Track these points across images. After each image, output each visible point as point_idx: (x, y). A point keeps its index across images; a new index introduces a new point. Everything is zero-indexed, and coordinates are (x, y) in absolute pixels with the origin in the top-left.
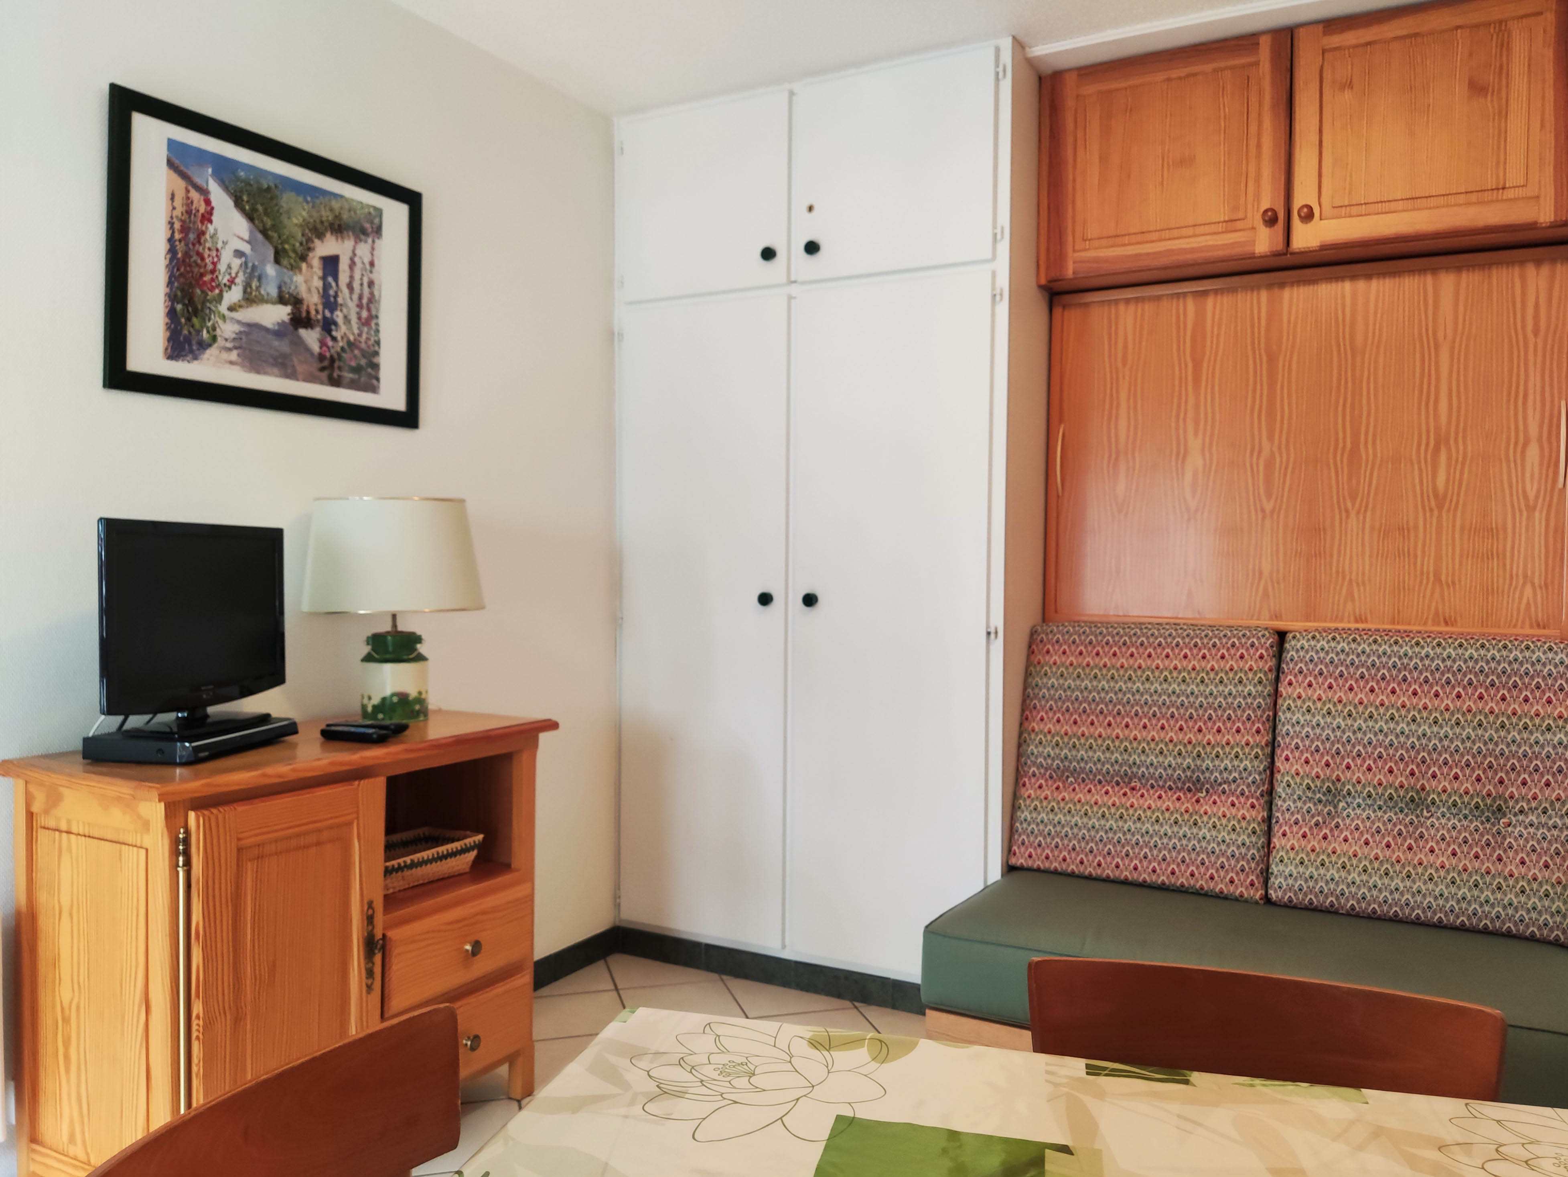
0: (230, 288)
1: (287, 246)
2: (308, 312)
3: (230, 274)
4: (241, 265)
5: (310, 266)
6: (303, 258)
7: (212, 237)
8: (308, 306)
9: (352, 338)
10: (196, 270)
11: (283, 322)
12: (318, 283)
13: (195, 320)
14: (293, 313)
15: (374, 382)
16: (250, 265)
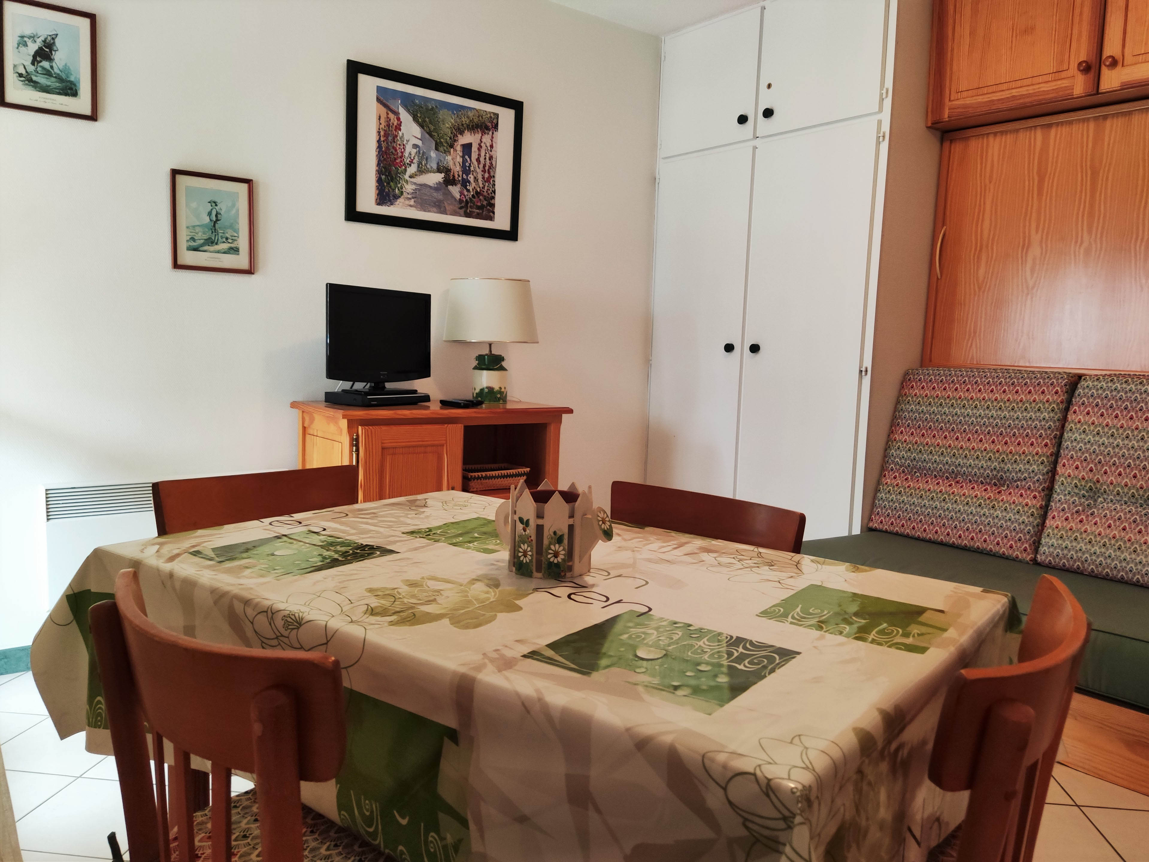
0: (410, 165)
1: (442, 140)
2: (454, 176)
3: (410, 158)
4: (416, 152)
5: (456, 150)
6: (452, 146)
7: (400, 138)
8: (454, 173)
9: (478, 190)
10: (392, 156)
11: (440, 182)
12: (459, 160)
13: (392, 184)
14: (445, 177)
15: (491, 214)
16: (421, 152)
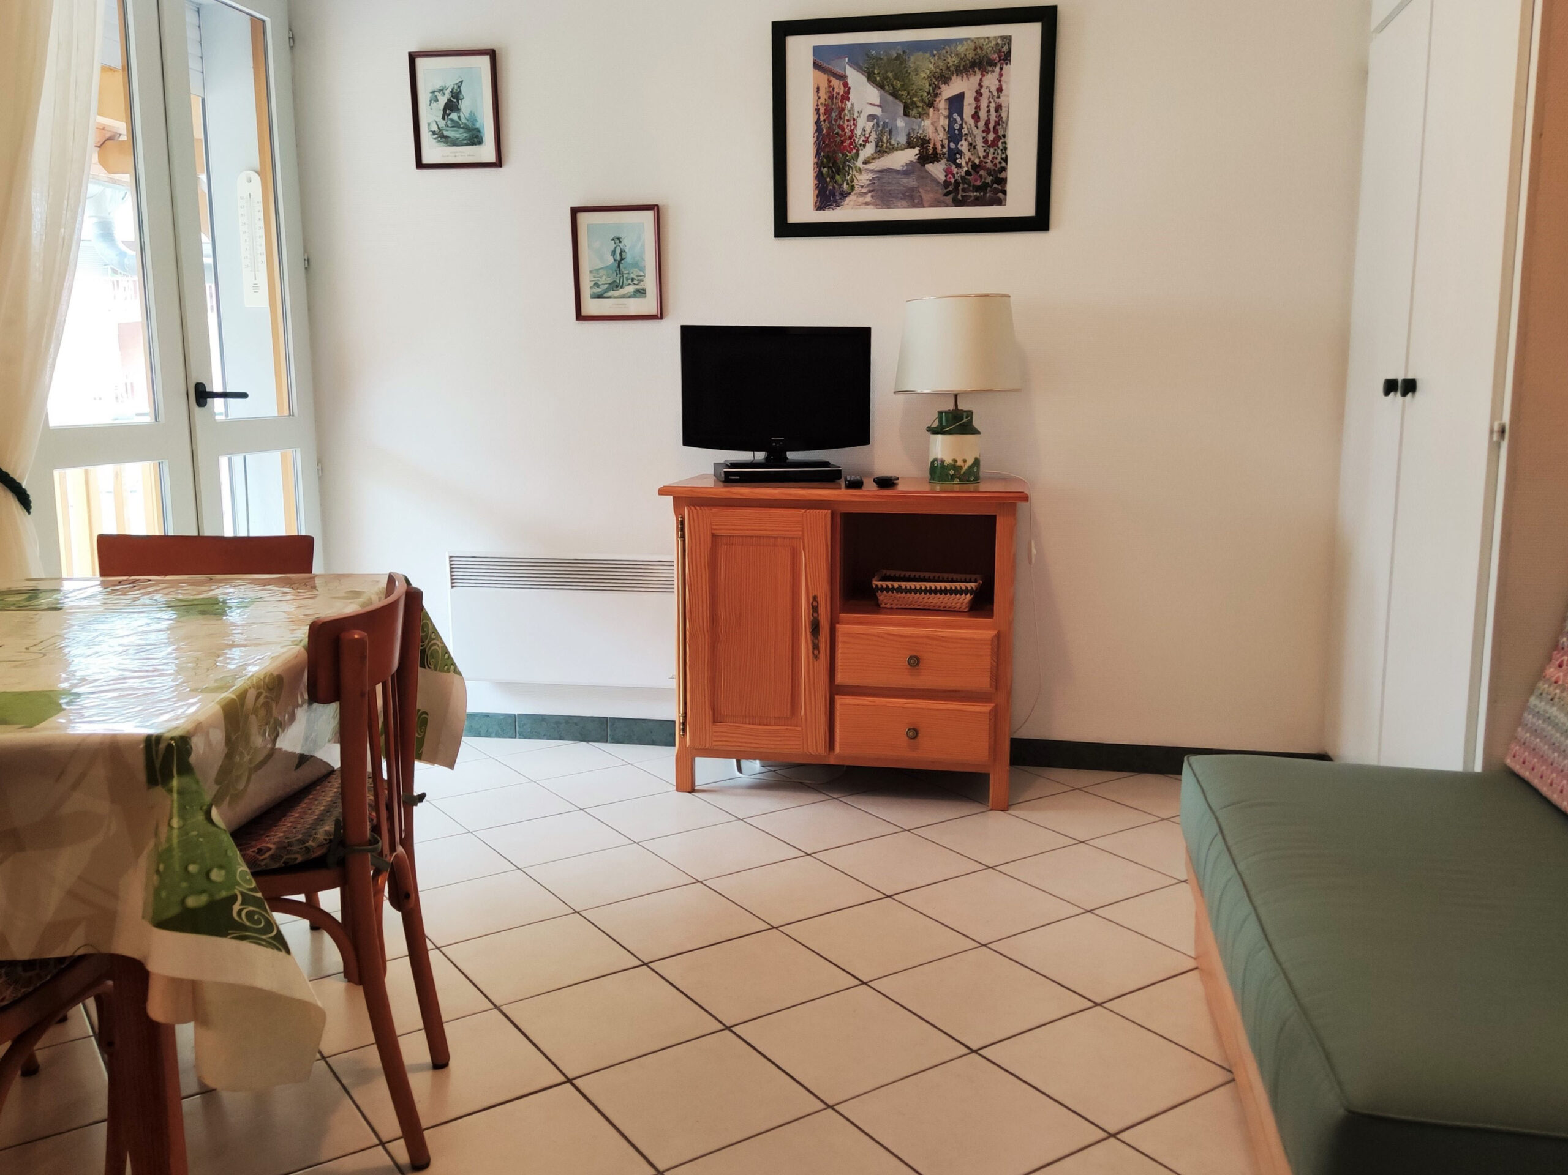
0: (864, 146)
1: (915, 99)
2: (935, 149)
3: (864, 135)
4: (873, 126)
5: (937, 110)
6: (931, 104)
7: (849, 111)
8: (934, 144)
9: (977, 161)
10: (838, 139)
11: (912, 162)
12: (944, 122)
13: (838, 177)
14: (920, 153)
15: (1001, 195)
16: (881, 123)
